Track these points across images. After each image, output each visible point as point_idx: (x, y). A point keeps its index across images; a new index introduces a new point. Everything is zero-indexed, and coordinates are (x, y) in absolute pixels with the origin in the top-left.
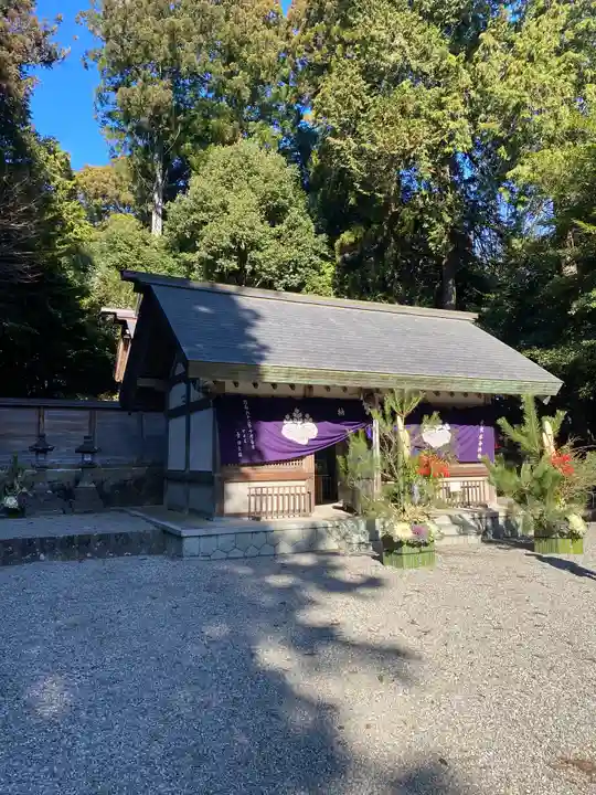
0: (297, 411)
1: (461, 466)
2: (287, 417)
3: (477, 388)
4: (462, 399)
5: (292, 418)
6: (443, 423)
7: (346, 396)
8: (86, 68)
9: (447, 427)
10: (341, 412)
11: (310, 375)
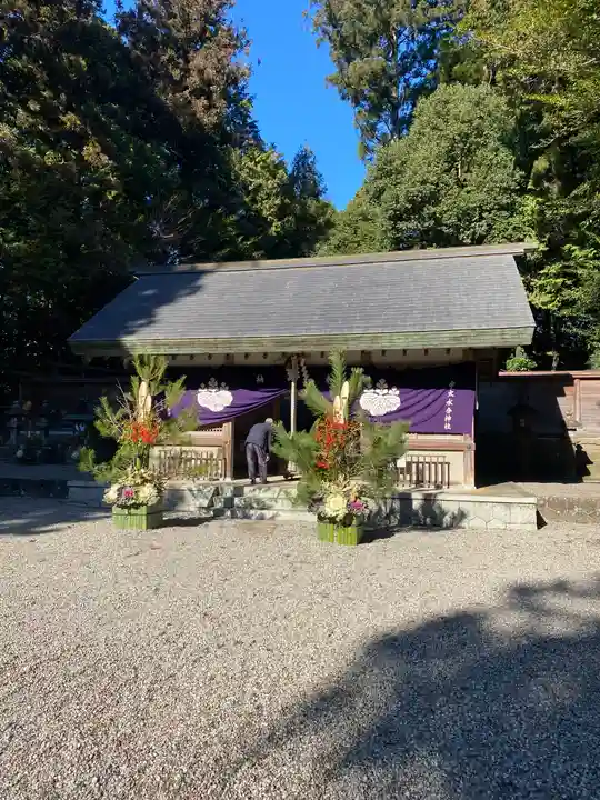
0: (213, 379)
1: (420, 437)
2: (203, 385)
3: (384, 344)
4: (399, 358)
5: (207, 386)
6: (389, 388)
7: (268, 362)
8: (318, 45)
9: (395, 392)
10: (260, 379)
11: (178, 345)
